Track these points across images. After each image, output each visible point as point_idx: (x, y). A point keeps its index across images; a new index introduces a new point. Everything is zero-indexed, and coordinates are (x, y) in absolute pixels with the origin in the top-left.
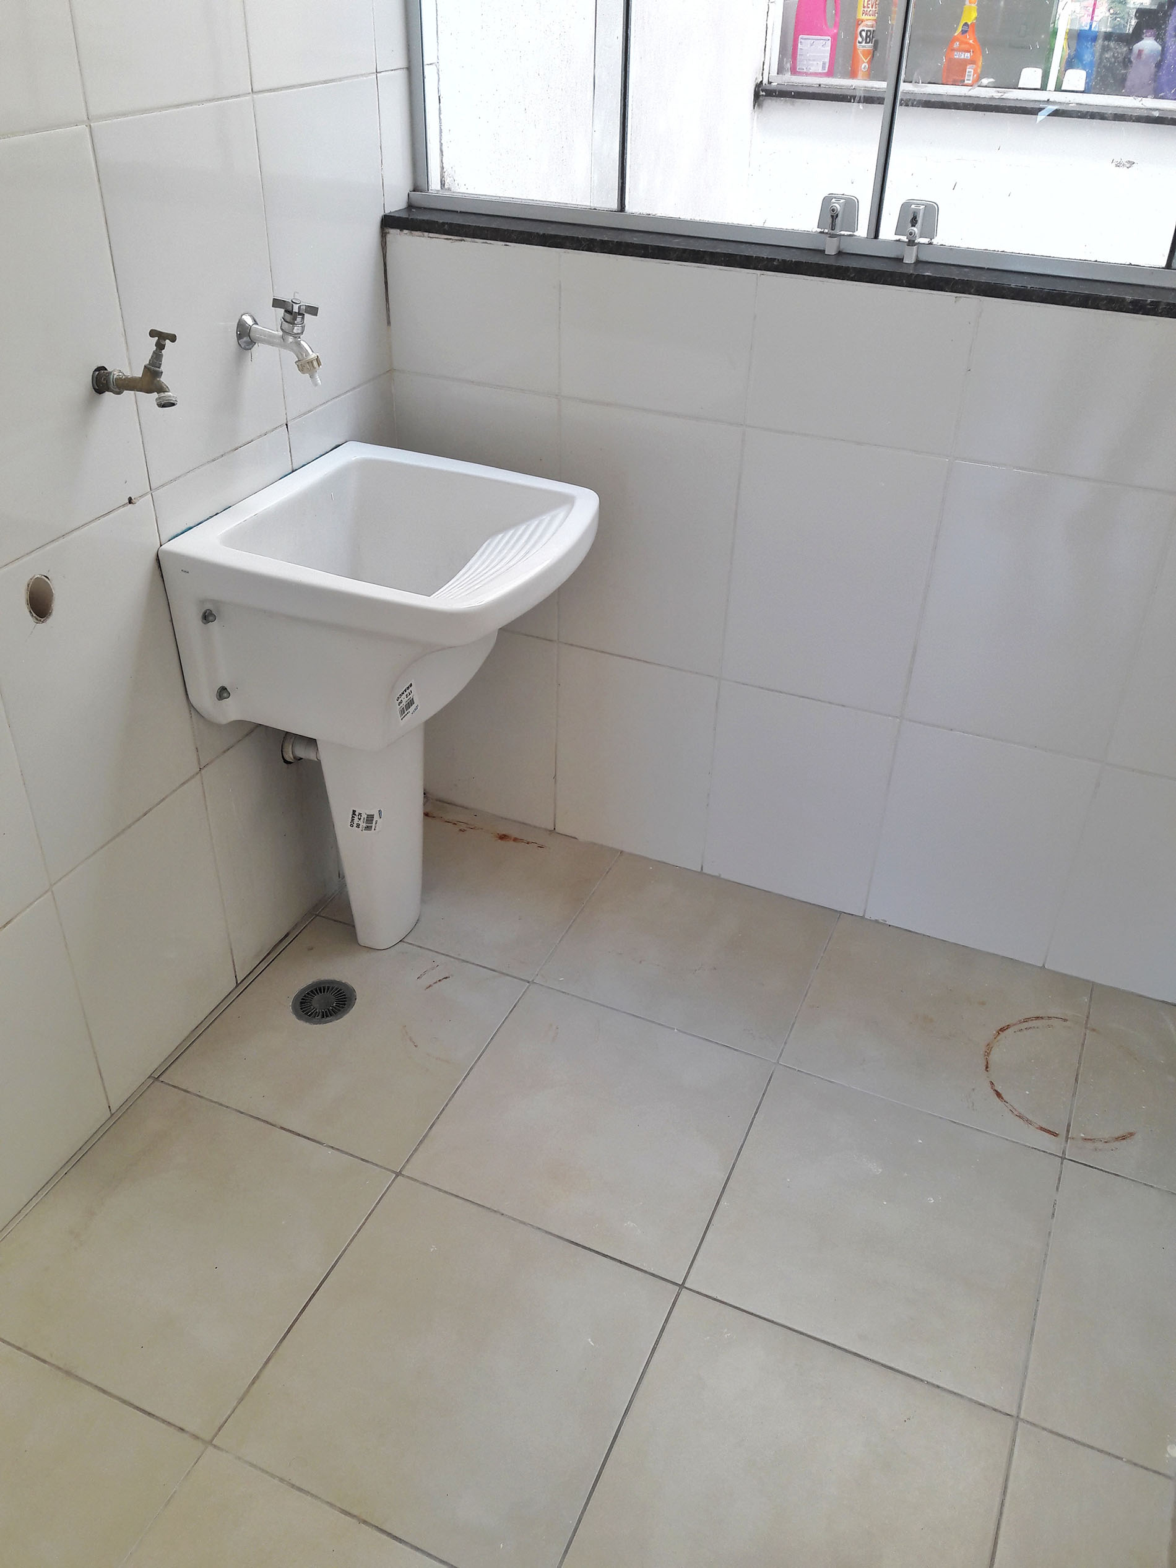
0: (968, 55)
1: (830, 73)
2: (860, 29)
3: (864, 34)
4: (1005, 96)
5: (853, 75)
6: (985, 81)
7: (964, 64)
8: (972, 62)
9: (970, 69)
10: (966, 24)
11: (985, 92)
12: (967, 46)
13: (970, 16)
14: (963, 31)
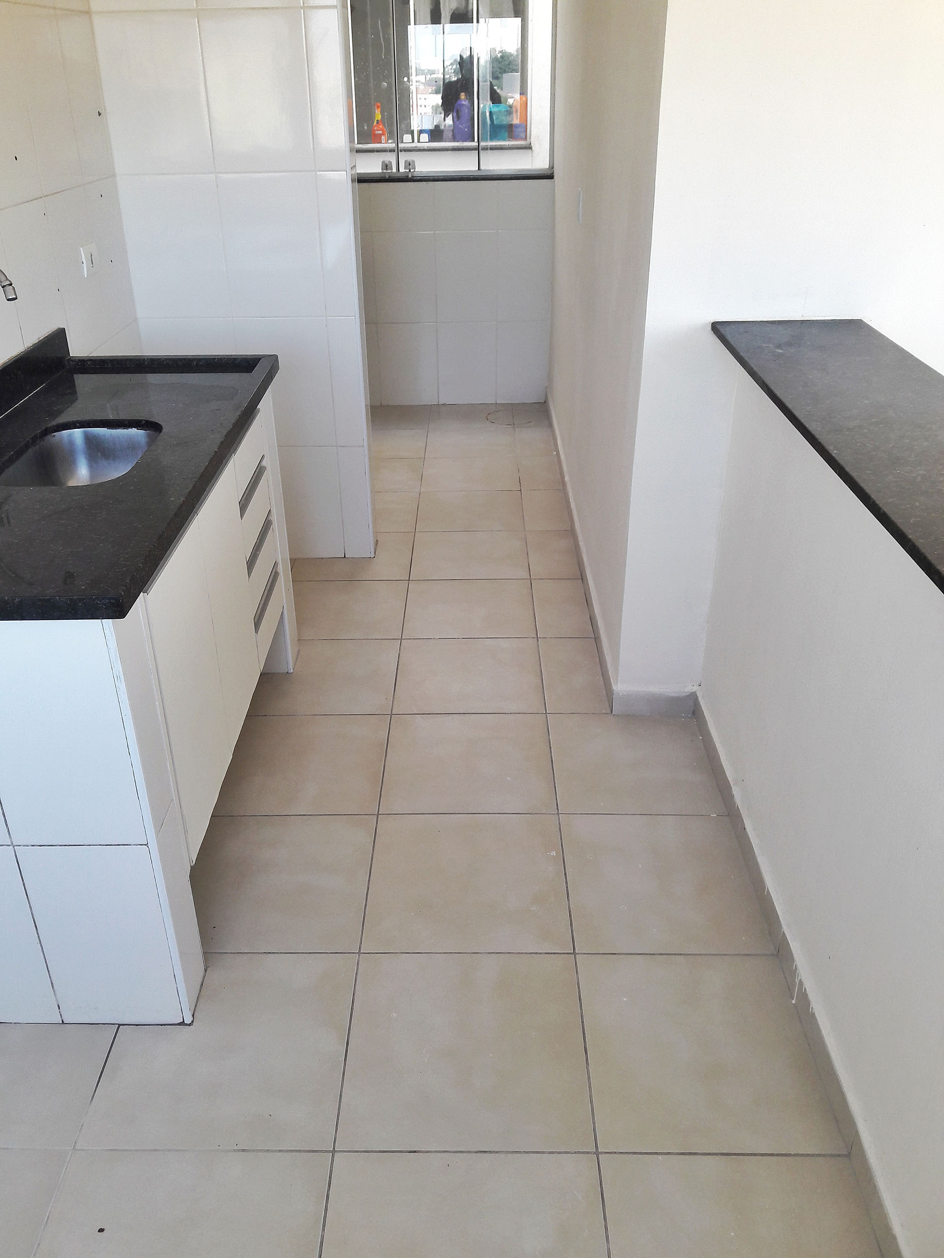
0: (381, 132)
4: (399, 146)
6: (390, 141)
7: (380, 135)
8: (383, 134)
9: (383, 137)
10: (378, 120)
11: (391, 145)
12: (379, 129)
13: (378, 117)
14: (377, 123)
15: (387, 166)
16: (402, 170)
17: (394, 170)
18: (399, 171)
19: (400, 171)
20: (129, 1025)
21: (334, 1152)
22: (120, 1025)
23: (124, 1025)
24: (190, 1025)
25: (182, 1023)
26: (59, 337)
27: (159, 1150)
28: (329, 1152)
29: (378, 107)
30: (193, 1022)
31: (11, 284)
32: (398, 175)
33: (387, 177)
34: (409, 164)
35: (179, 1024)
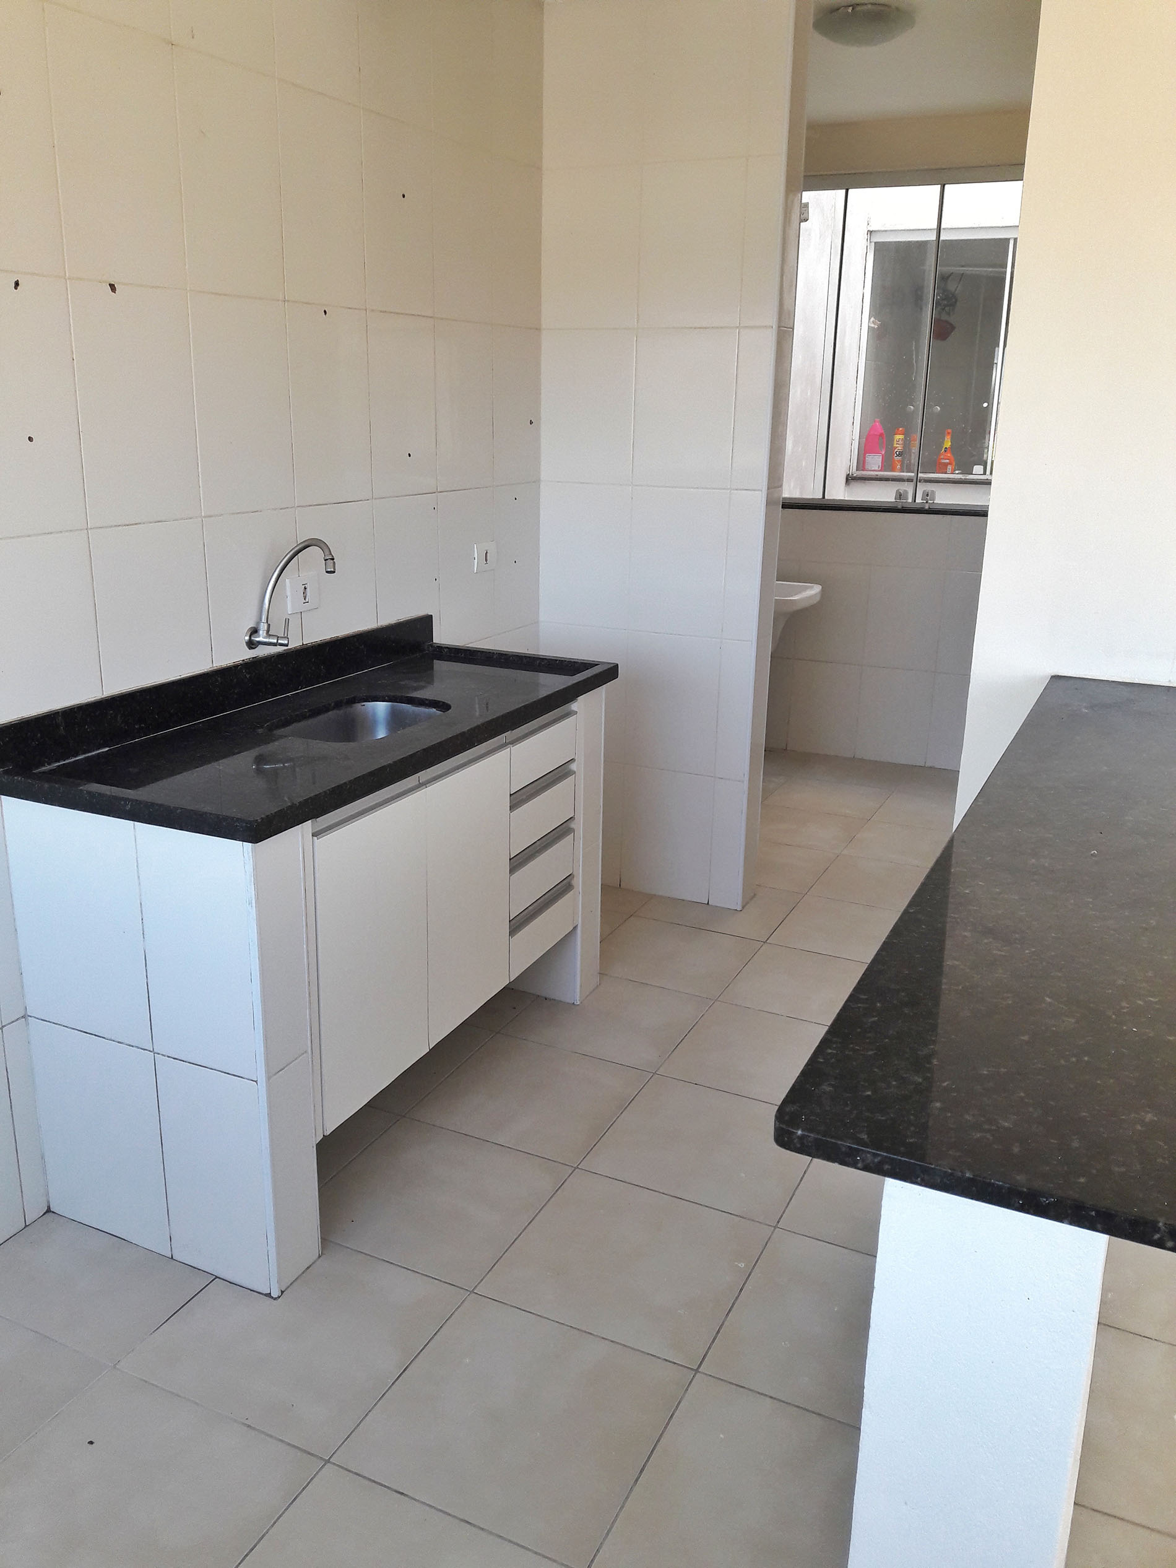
0: (948, 461)
1: (881, 471)
2: (896, 450)
3: (898, 453)
4: (967, 478)
5: (893, 470)
6: (957, 472)
7: (946, 465)
8: (949, 464)
9: (949, 467)
10: (946, 448)
11: (957, 476)
12: (947, 457)
13: (948, 444)
14: (945, 451)
15: (901, 495)
16: (919, 500)
17: (910, 500)
18: (915, 501)
19: (917, 501)
20: (224, 1280)
21: (328, 1461)
22: (217, 1277)
23: (220, 1278)
24: (275, 1299)
25: (269, 1295)
26: (426, 623)
27: (179, 1396)
28: (324, 1460)
29: (949, 433)
30: (279, 1297)
31: (333, 559)
32: (914, 506)
33: (900, 507)
34: (926, 495)
35: (266, 1295)
